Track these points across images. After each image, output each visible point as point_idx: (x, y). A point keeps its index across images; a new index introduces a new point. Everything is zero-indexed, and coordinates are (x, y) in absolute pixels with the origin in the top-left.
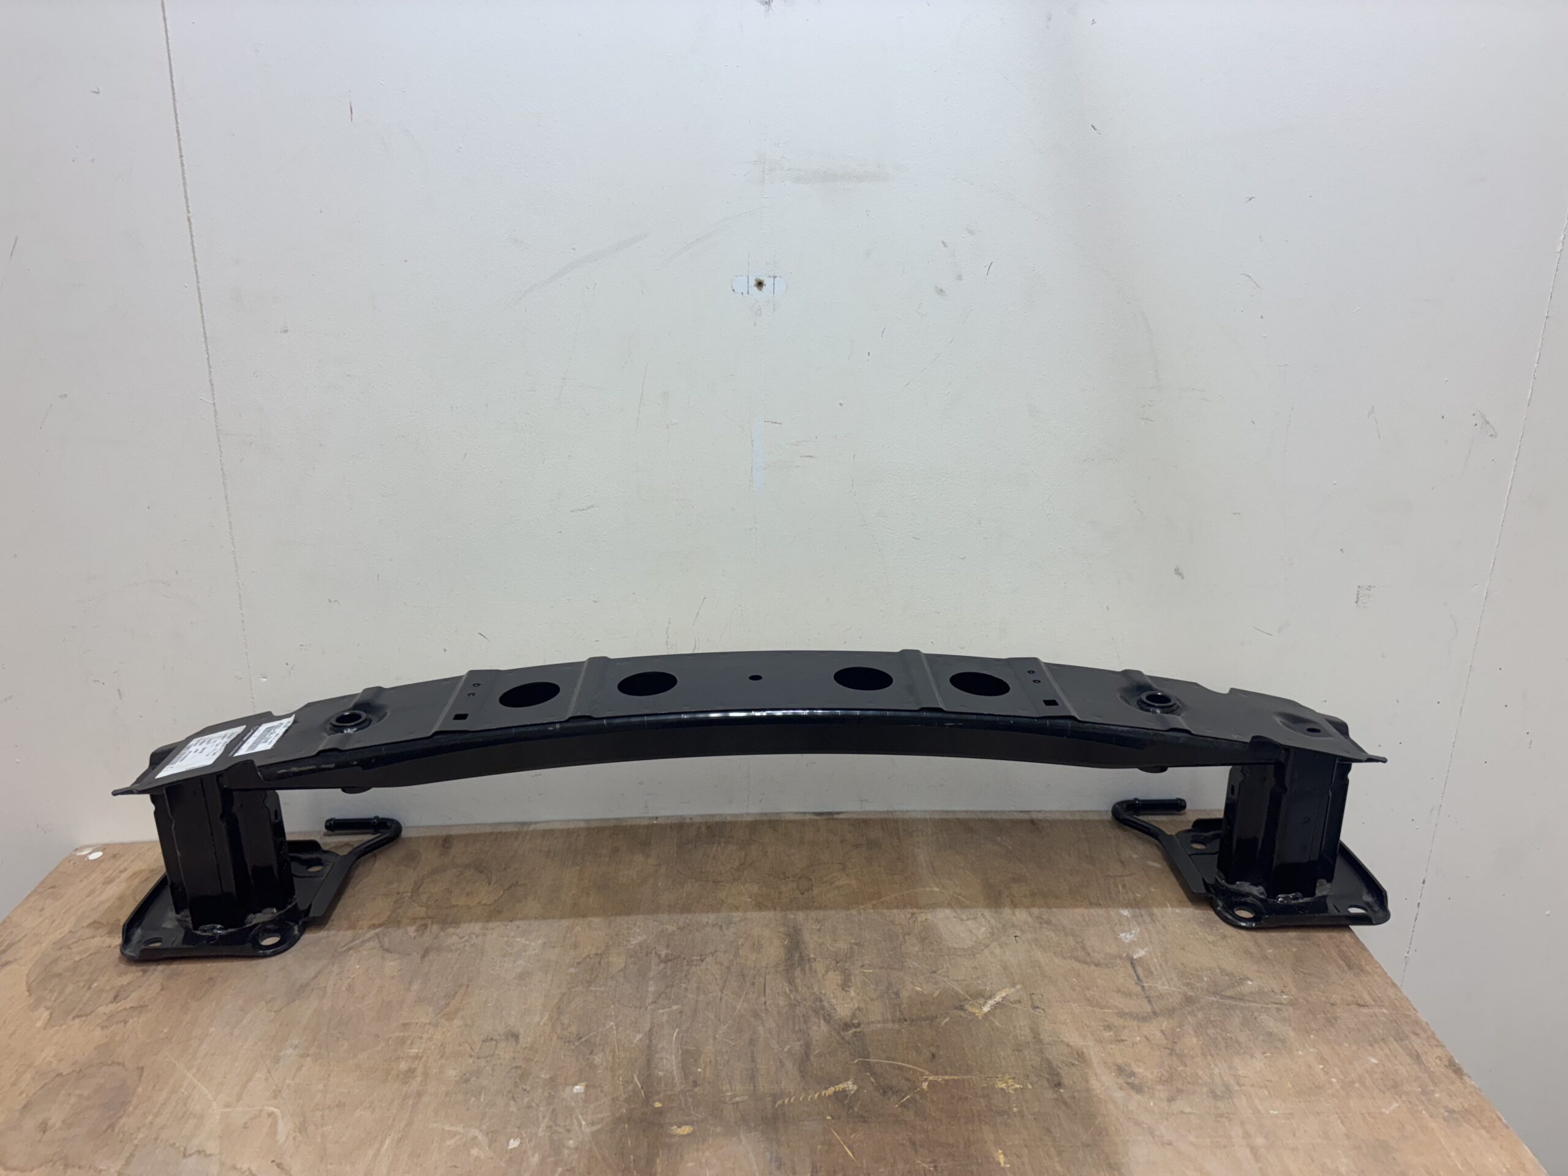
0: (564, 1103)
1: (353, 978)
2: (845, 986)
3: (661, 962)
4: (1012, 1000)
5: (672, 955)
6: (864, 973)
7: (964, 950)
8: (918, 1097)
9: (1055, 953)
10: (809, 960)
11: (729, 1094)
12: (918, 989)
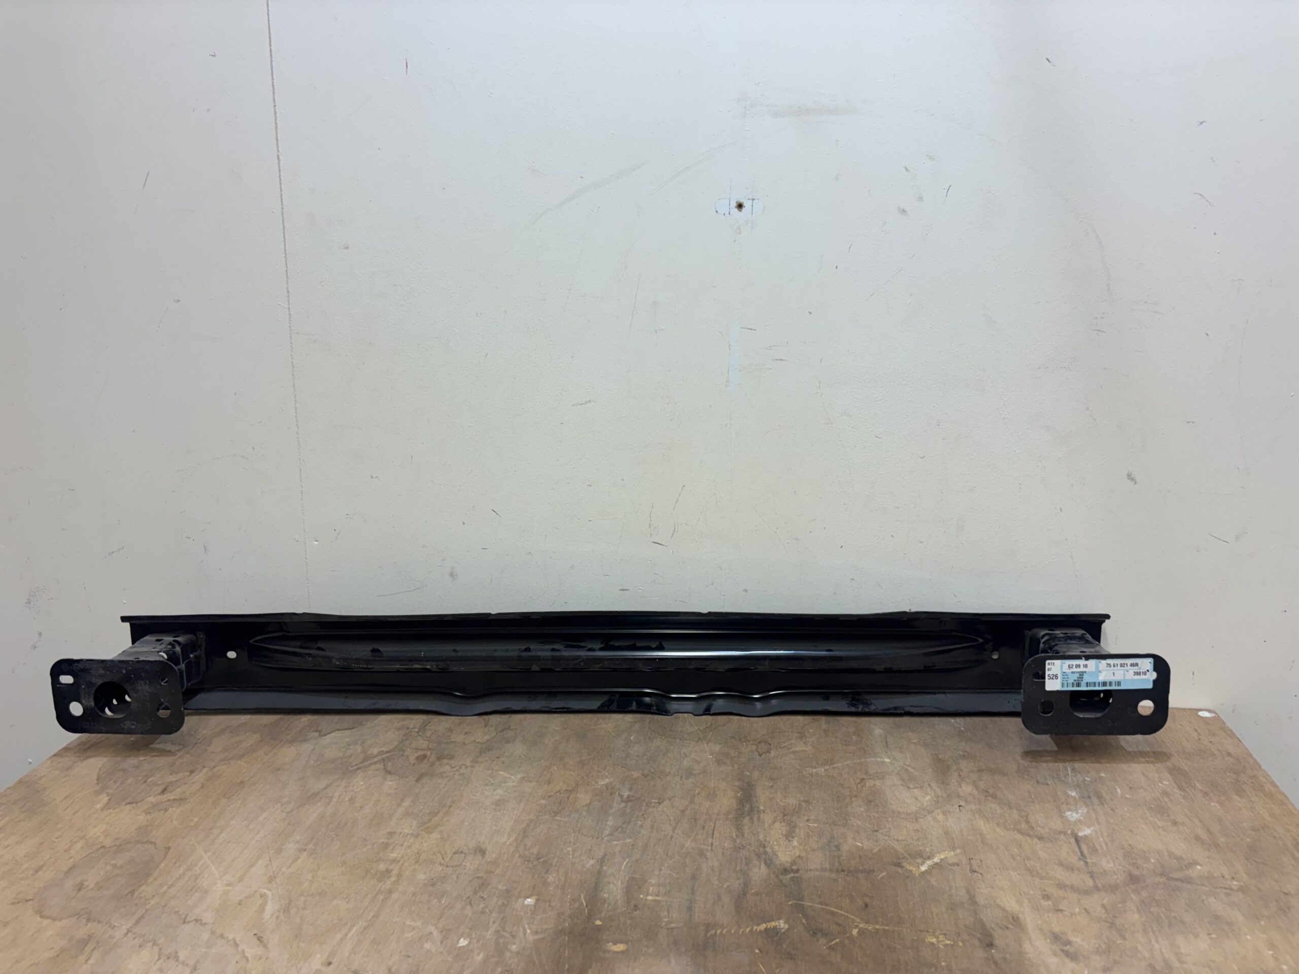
0: (514, 913)
1: (356, 792)
2: (789, 836)
3: (623, 801)
4: (951, 862)
5: (633, 796)
6: (809, 826)
7: (908, 814)
8: (846, 942)
9: (998, 824)
10: (758, 811)
11: (666, 920)
12: (859, 844)
